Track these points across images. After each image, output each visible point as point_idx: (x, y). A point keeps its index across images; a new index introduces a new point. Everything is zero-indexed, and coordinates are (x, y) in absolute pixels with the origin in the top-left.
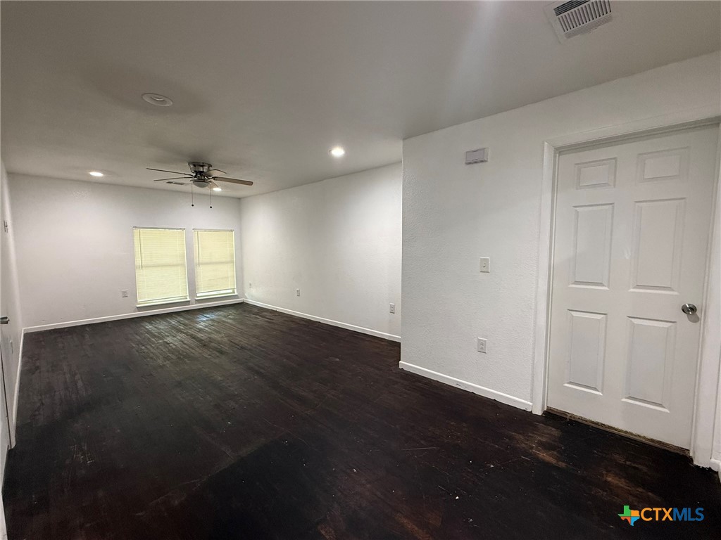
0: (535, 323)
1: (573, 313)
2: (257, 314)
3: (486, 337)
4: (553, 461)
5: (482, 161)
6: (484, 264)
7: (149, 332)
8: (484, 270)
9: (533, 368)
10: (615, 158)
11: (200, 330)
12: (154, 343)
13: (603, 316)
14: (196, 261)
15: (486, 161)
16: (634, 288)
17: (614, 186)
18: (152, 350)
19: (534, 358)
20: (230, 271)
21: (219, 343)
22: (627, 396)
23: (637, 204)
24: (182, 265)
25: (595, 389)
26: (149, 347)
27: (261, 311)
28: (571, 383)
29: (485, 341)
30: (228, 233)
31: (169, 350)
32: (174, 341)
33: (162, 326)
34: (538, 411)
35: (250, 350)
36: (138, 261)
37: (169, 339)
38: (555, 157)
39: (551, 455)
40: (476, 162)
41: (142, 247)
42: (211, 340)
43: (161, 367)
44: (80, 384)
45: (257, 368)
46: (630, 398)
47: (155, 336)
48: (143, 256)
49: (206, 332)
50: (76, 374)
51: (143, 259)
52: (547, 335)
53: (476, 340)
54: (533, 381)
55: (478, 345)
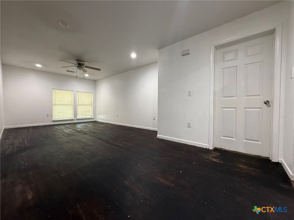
0: (209, 114)
1: (223, 109)
2: (101, 124)
3: (191, 121)
4: (218, 162)
5: (188, 54)
6: (190, 93)
7: (56, 128)
8: (189, 95)
9: (209, 131)
10: (237, 49)
11: (78, 128)
12: (58, 131)
13: (235, 109)
14: (77, 103)
15: (190, 54)
16: (246, 97)
17: (237, 60)
18: (57, 133)
19: (209, 127)
20: (91, 109)
21: (85, 131)
22: (245, 139)
23: (246, 65)
24: (72, 105)
25: (233, 138)
26: (56, 132)
27: (102, 123)
28: (224, 136)
29: (190, 123)
30: (90, 93)
31: (65, 134)
32: (67, 131)
33: (62, 127)
34: (211, 148)
35: (98, 133)
36: (54, 103)
37: (64, 131)
38: (215, 50)
39: (218, 160)
40: (186, 55)
41: (56, 97)
42: (82, 131)
43: (60, 138)
44: (26, 142)
45: (100, 138)
46: (246, 139)
47: (59, 130)
48: (56, 100)
49: (80, 128)
50: (24, 140)
51: (56, 102)
52: (214, 118)
53: (187, 123)
54: (209, 136)
55: (188, 125)
